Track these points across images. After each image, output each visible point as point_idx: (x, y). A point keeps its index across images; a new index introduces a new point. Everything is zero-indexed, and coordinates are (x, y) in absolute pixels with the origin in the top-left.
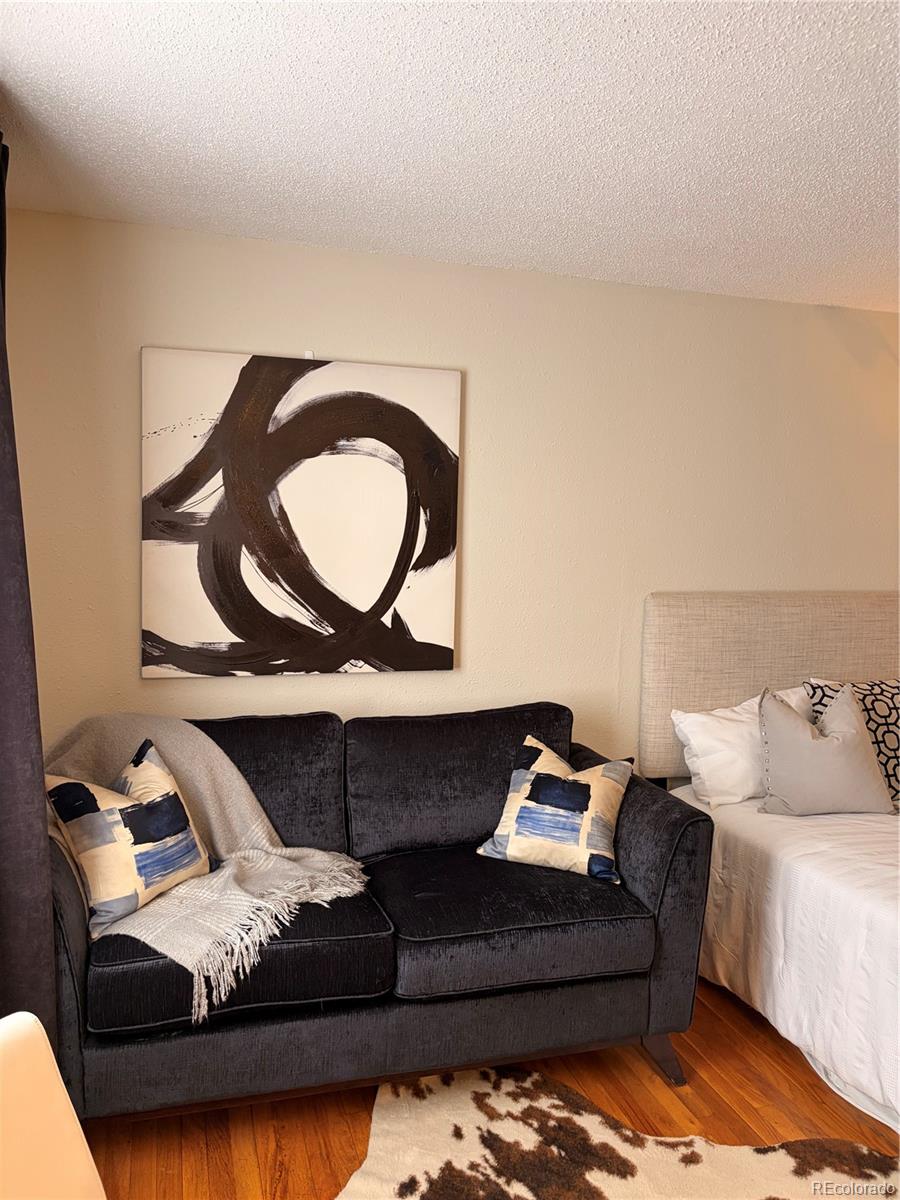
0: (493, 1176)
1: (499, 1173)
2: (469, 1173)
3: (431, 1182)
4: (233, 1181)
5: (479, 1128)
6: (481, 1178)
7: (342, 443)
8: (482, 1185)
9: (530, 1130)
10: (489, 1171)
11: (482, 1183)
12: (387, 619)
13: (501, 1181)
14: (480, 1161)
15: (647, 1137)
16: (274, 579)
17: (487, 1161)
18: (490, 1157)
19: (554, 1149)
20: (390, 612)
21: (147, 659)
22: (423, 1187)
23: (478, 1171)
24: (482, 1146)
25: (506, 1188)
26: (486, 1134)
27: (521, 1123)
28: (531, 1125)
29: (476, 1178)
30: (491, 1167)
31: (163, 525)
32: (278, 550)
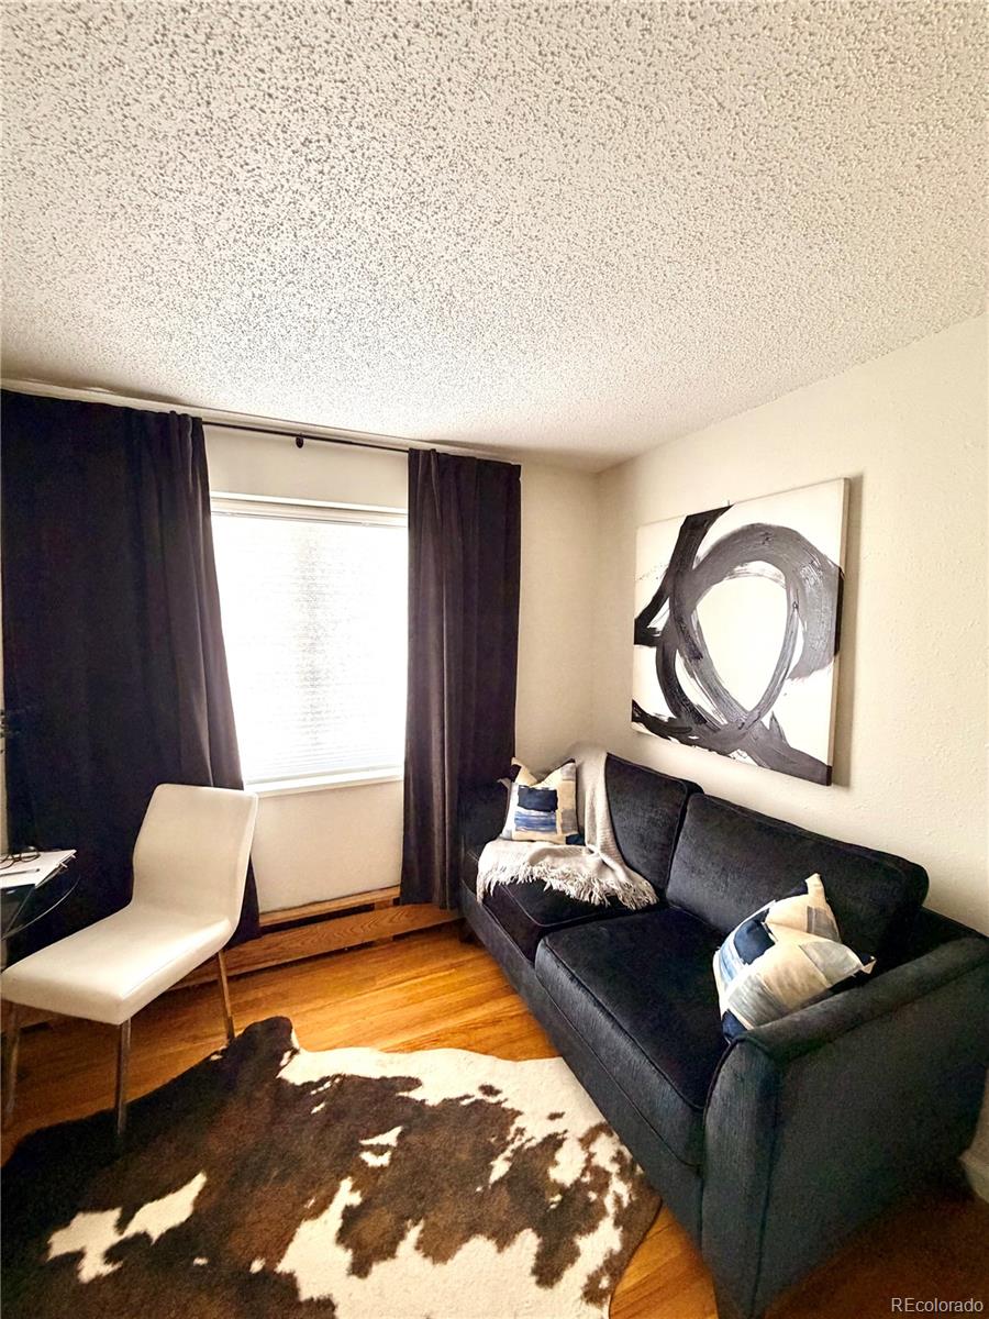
0: (512, 1147)
1: (516, 1152)
2: (513, 1129)
3: (499, 1103)
4: (481, 1004)
5: (566, 1131)
6: (509, 1138)
7: (739, 568)
8: (502, 1138)
9: (578, 1175)
10: (517, 1144)
11: (504, 1138)
12: (766, 720)
13: (508, 1153)
14: (527, 1135)
15: (606, 1308)
16: (693, 676)
17: (529, 1140)
18: (533, 1143)
19: (558, 1198)
20: (769, 715)
21: (634, 719)
22: (492, 1100)
23: (516, 1135)
24: (545, 1135)
25: (501, 1157)
26: (560, 1137)
27: (584, 1165)
28: (583, 1174)
29: (508, 1134)
30: (522, 1145)
31: (643, 635)
32: (696, 655)
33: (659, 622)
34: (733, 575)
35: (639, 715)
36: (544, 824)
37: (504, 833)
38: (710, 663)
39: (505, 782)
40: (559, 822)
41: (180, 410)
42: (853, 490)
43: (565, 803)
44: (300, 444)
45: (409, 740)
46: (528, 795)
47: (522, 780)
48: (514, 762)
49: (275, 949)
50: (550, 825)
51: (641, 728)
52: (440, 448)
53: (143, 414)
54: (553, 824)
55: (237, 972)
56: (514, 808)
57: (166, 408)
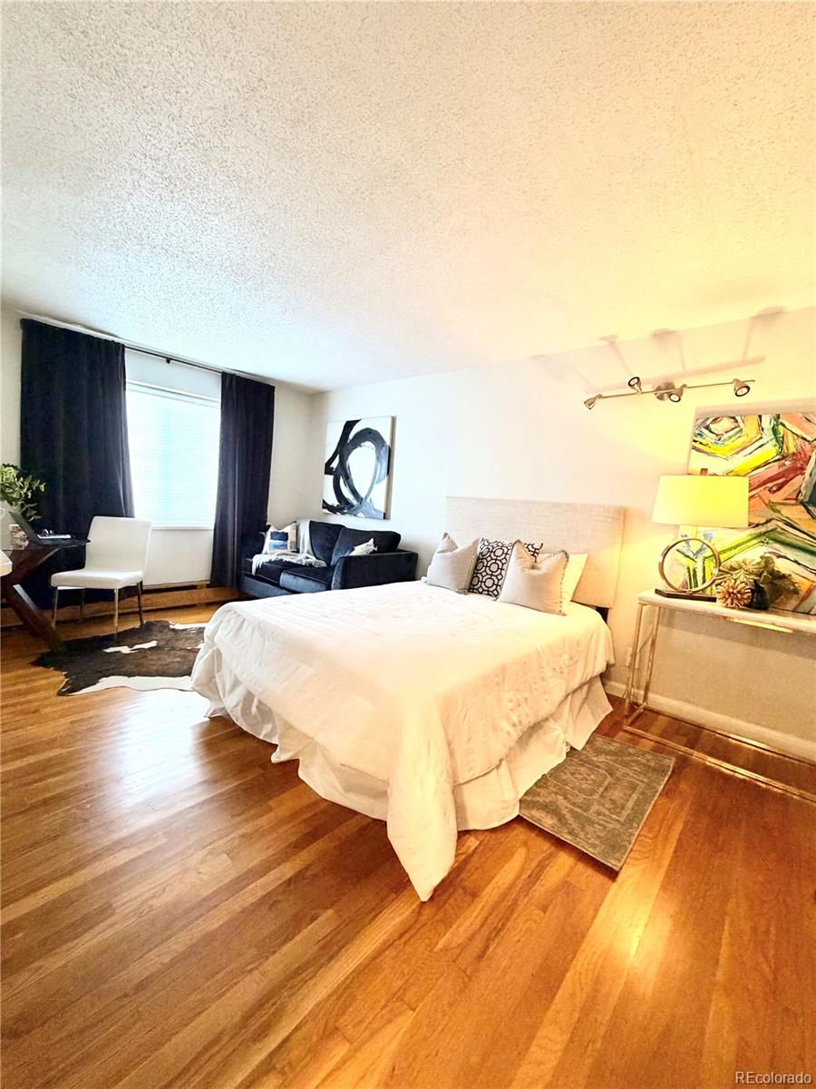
7: (362, 444)
12: (369, 500)
16: (346, 487)
20: (369, 498)
21: (324, 508)
31: (328, 470)
32: (347, 478)
33: (335, 465)
34: (360, 446)
35: (326, 506)
36: (282, 546)
37: (263, 552)
38: (352, 481)
39: (263, 533)
40: (289, 545)
41: (116, 340)
42: (394, 420)
43: (292, 538)
44: (168, 362)
45: (217, 511)
46: (274, 536)
47: (272, 530)
48: (268, 524)
49: (149, 602)
50: (285, 546)
51: (326, 511)
52: (237, 373)
53: (99, 340)
54: (286, 545)
55: (125, 611)
56: (268, 540)
57: (110, 338)
